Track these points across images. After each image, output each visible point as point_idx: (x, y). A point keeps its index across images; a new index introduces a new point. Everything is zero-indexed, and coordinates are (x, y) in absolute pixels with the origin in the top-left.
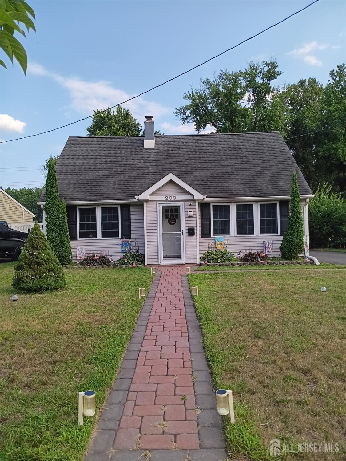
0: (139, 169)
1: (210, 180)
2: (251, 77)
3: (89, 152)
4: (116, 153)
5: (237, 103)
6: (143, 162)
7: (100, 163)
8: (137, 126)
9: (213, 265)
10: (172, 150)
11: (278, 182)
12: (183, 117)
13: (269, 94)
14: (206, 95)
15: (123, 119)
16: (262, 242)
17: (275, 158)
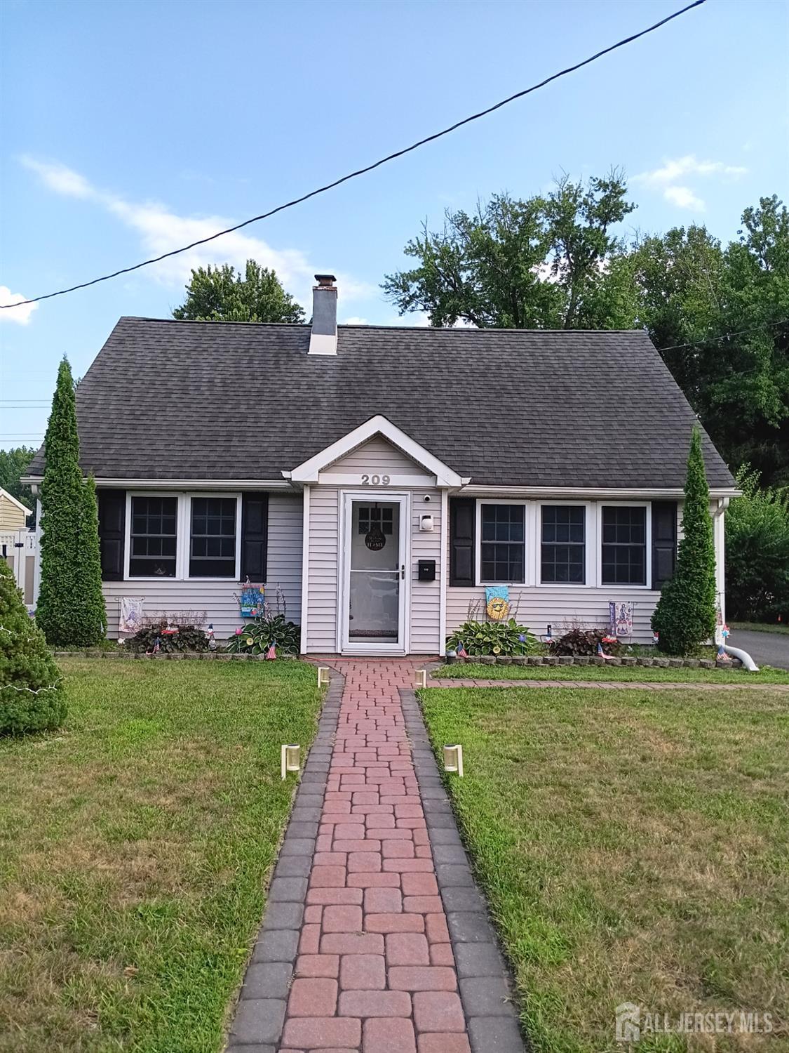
0: (295, 403)
1: (475, 439)
2: (564, 212)
3: (170, 356)
4: (239, 361)
5: (530, 270)
6: (306, 387)
7: (196, 384)
8: (293, 311)
9: (482, 661)
10: (380, 361)
11: (647, 452)
12: (402, 298)
13: (602, 255)
14: (457, 247)
15: (260, 293)
16: (607, 606)
17: (637, 393)
